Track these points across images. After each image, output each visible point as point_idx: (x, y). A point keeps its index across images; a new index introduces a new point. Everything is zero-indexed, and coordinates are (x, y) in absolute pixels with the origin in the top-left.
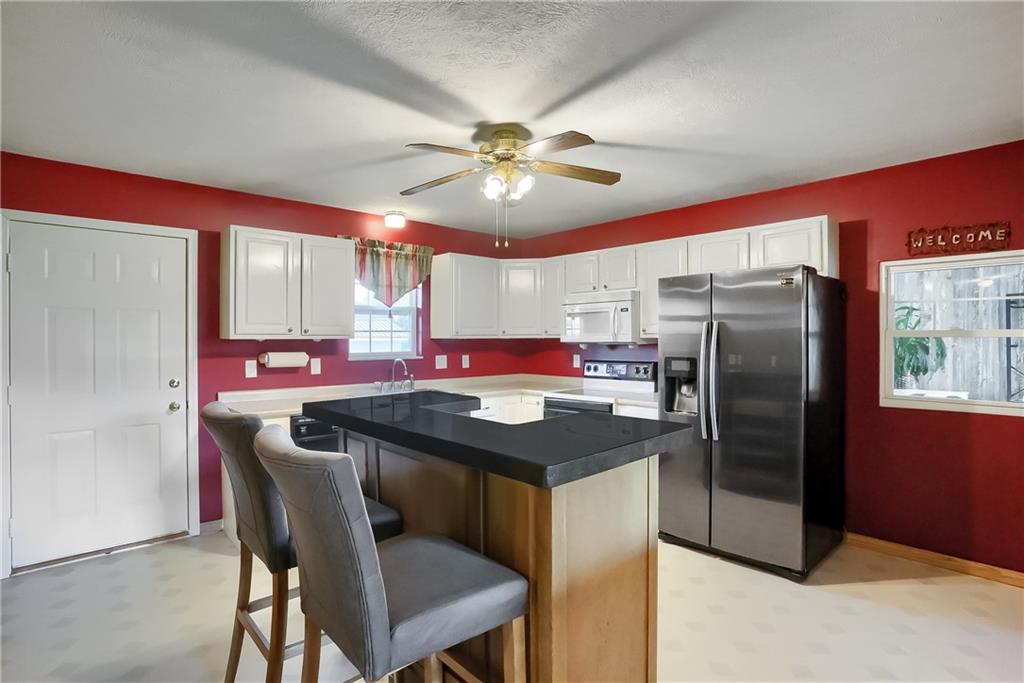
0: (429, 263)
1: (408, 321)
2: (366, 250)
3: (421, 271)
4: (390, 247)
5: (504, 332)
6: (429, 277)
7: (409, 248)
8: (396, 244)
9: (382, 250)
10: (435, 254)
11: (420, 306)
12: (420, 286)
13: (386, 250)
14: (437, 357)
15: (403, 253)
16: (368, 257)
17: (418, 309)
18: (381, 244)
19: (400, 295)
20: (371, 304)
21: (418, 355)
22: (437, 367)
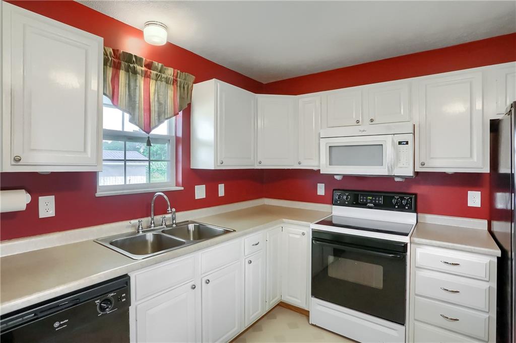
0: (190, 91)
1: (167, 149)
2: (120, 63)
3: (181, 98)
4: (149, 66)
5: (260, 163)
6: (190, 105)
7: (170, 72)
8: (156, 63)
9: (139, 68)
10: (195, 82)
11: (180, 134)
12: (181, 113)
13: (144, 68)
14: (196, 187)
15: (163, 75)
16: (122, 74)
17: (177, 139)
18: (139, 60)
19: (160, 122)
20: (126, 130)
21: (177, 185)
22: (197, 197)
